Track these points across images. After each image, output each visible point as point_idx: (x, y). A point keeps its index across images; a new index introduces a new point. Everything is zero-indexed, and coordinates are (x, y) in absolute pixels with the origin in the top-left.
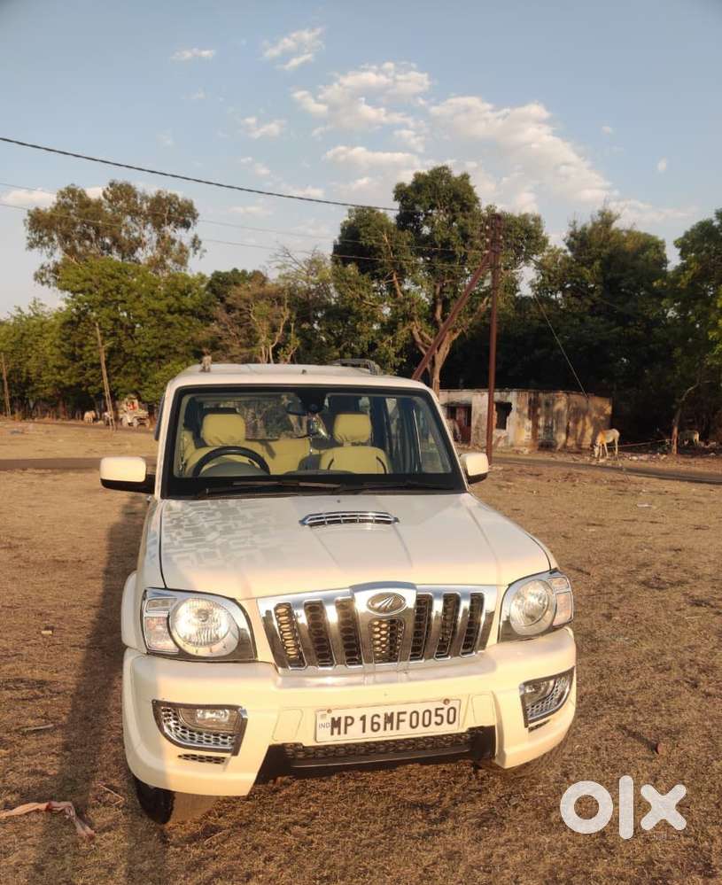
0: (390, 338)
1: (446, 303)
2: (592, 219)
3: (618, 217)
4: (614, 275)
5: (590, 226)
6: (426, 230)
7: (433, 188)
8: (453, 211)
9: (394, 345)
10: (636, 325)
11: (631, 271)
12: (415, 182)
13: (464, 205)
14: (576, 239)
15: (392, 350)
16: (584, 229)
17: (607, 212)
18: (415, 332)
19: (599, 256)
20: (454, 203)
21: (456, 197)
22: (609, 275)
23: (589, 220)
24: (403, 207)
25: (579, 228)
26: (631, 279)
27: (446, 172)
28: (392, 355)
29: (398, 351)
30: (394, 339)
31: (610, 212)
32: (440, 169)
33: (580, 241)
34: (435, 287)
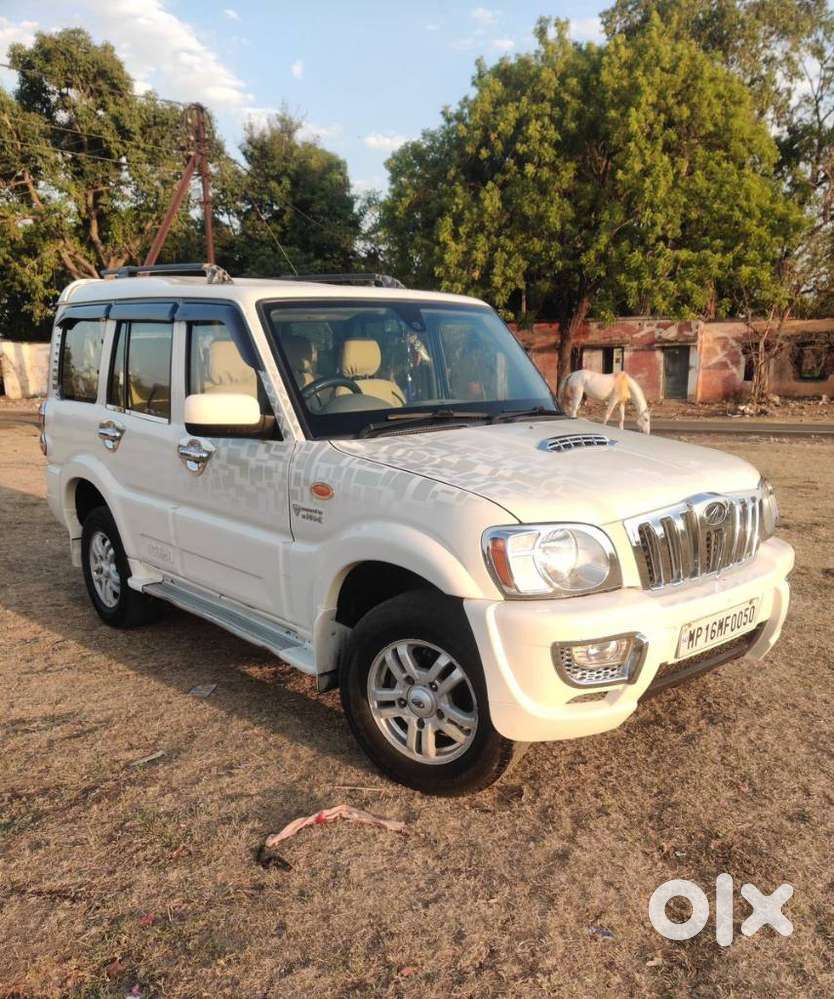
0: (33, 263)
1: (102, 218)
2: (270, 126)
3: (299, 126)
4: (304, 196)
5: (268, 133)
6: (62, 116)
7: (68, 56)
8: (100, 93)
9: (40, 272)
10: (333, 257)
11: (321, 194)
12: (39, 46)
13: (114, 86)
14: (255, 147)
15: (39, 280)
16: (263, 135)
17: (287, 118)
18: (65, 255)
19: (284, 172)
20: (101, 82)
21: (102, 74)
22: (298, 197)
23: (267, 125)
24: (25, 78)
25: (256, 135)
26: (324, 202)
27: (82, 36)
28: (41, 286)
29: (47, 280)
30: (40, 265)
31: (290, 119)
32: (73, 32)
33: (260, 151)
34: (86, 196)
